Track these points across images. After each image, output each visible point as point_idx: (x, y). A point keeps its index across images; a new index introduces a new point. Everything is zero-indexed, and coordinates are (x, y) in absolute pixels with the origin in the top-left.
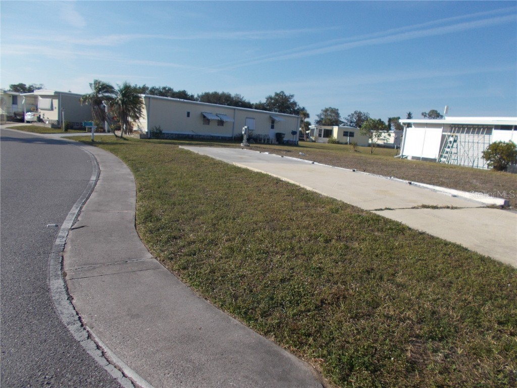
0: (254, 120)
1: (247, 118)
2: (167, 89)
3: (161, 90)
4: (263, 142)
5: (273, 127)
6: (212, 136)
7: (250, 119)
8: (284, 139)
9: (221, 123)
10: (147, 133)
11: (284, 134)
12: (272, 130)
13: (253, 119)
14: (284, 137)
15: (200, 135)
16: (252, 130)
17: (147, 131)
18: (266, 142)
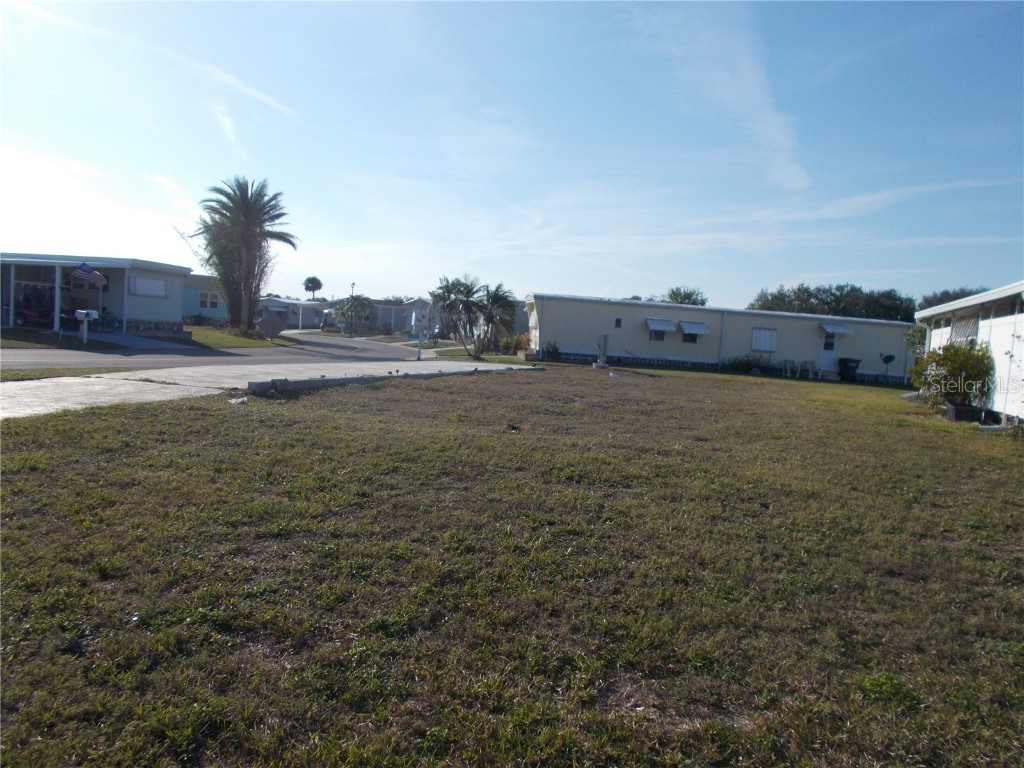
0: (775, 333)
1: (754, 328)
2: (849, 288)
3: (834, 291)
4: (789, 374)
5: (829, 346)
6: (669, 361)
7: (763, 332)
8: (859, 371)
9: (691, 338)
10: (538, 352)
11: (858, 362)
12: (828, 352)
13: (775, 330)
14: (857, 367)
15: (642, 359)
16: (769, 352)
17: (538, 348)
18: (798, 375)
